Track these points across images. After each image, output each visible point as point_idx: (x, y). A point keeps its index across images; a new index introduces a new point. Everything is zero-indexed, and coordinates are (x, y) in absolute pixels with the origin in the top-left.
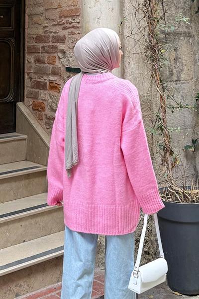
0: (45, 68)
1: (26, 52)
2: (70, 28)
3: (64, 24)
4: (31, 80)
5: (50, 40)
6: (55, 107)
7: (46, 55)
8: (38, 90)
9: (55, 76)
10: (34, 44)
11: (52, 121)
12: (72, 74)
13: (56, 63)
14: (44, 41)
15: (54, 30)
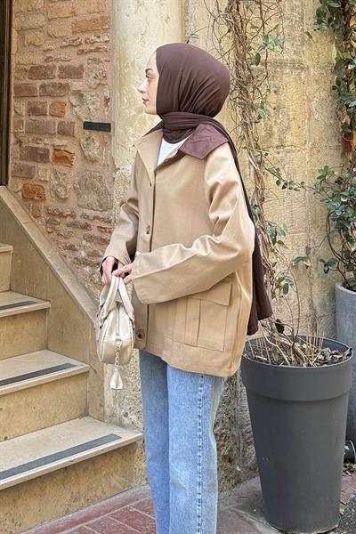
0: (48, 123)
1: (13, 95)
2: (91, 51)
3: (81, 44)
4: (20, 146)
5: (56, 73)
6: (63, 193)
7: (49, 101)
8: (32, 164)
9: (64, 137)
10: (28, 81)
11: (58, 220)
12: (94, 134)
13: (66, 114)
14: (45, 76)
15: (62, 56)
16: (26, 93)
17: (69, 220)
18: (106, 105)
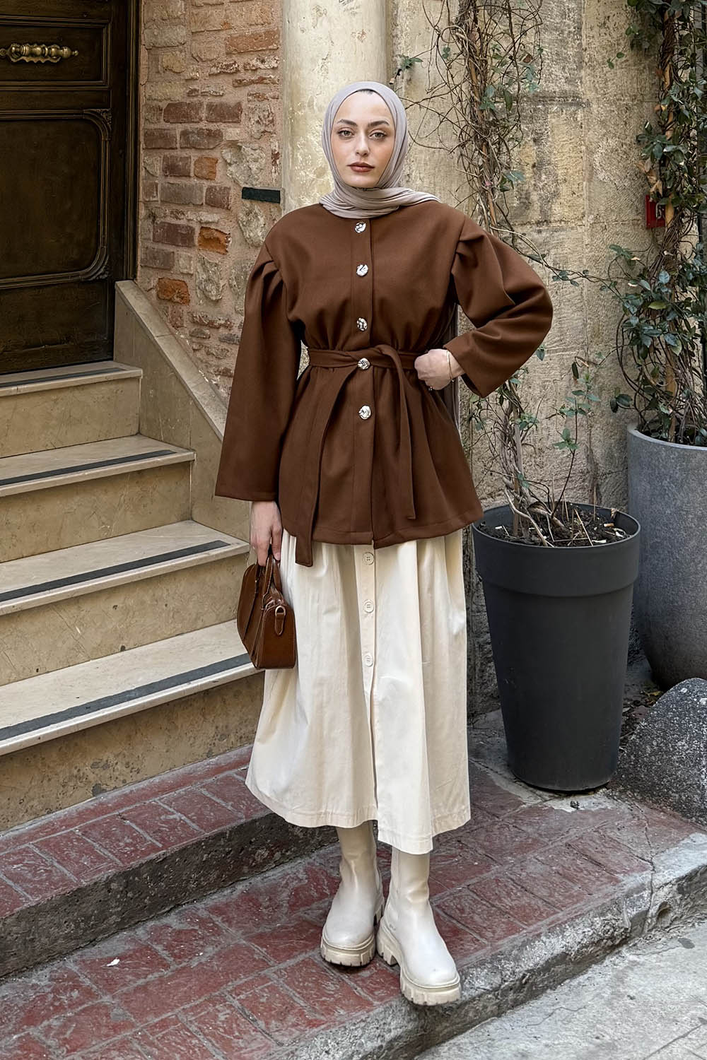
0: (191, 188)
1: (142, 145)
2: (253, 82)
3: (237, 71)
4: (153, 221)
5: (204, 115)
6: (214, 292)
7: (194, 155)
8: (170, 249)
9: (216, 210)
10: (163, 125)
11: (207, 331)
12: (257, 207)
13: (219, 174)
14: (187, 118)
15: (212, 89)
16: (160, 143)
17: (223, 332)
18: (274, 163)
